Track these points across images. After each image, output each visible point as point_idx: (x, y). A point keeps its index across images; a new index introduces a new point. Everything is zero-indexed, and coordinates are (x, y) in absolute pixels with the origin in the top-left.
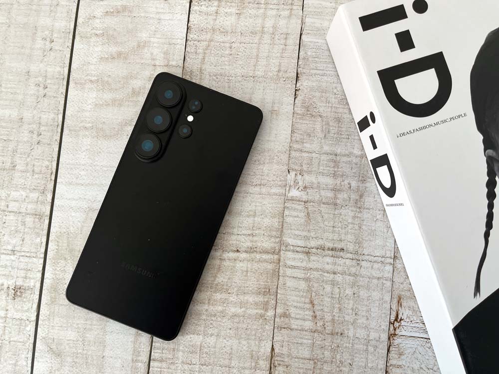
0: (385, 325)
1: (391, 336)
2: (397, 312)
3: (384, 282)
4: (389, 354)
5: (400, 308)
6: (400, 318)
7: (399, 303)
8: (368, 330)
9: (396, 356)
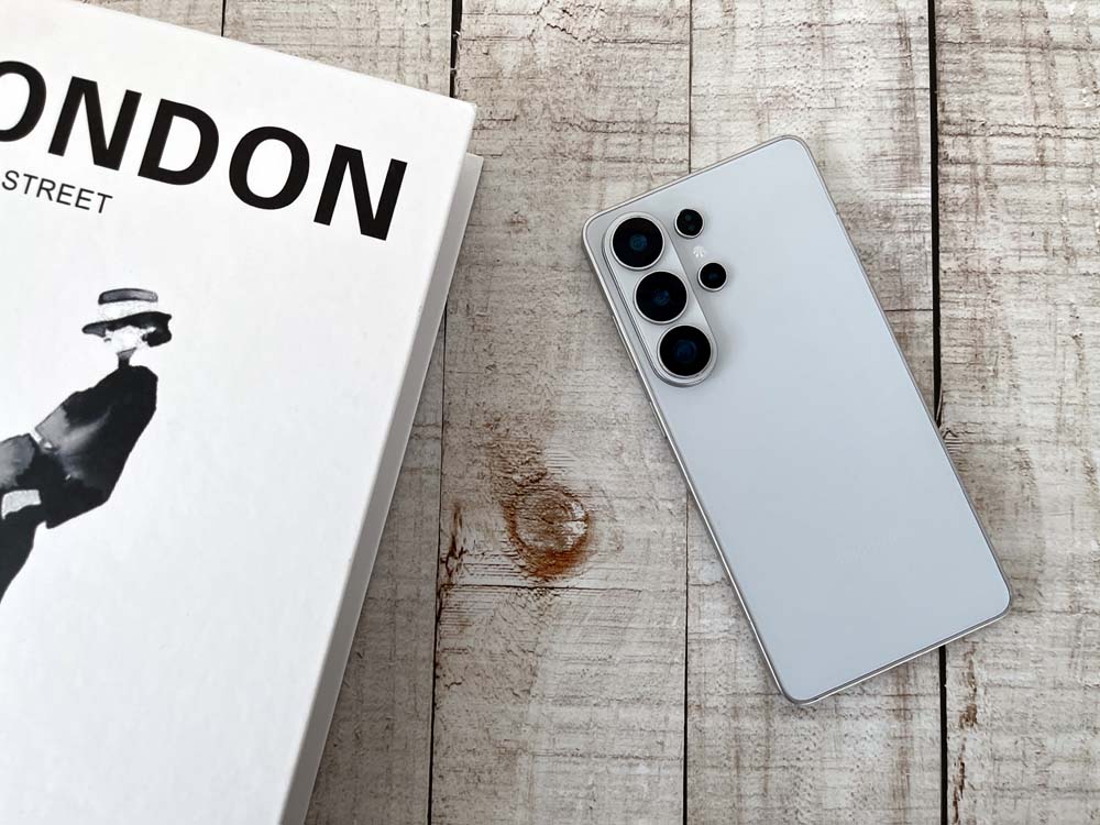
0: (428, 567)
1: (443, 589)
2: (454, 537)
3: (424, 477)
4: (440, 627)
5: (459, 528)
6: (459, 549)
7: (457, 518)
8: (394, 580)
9: (454, 628)
